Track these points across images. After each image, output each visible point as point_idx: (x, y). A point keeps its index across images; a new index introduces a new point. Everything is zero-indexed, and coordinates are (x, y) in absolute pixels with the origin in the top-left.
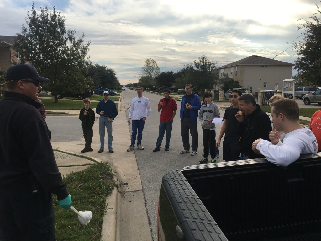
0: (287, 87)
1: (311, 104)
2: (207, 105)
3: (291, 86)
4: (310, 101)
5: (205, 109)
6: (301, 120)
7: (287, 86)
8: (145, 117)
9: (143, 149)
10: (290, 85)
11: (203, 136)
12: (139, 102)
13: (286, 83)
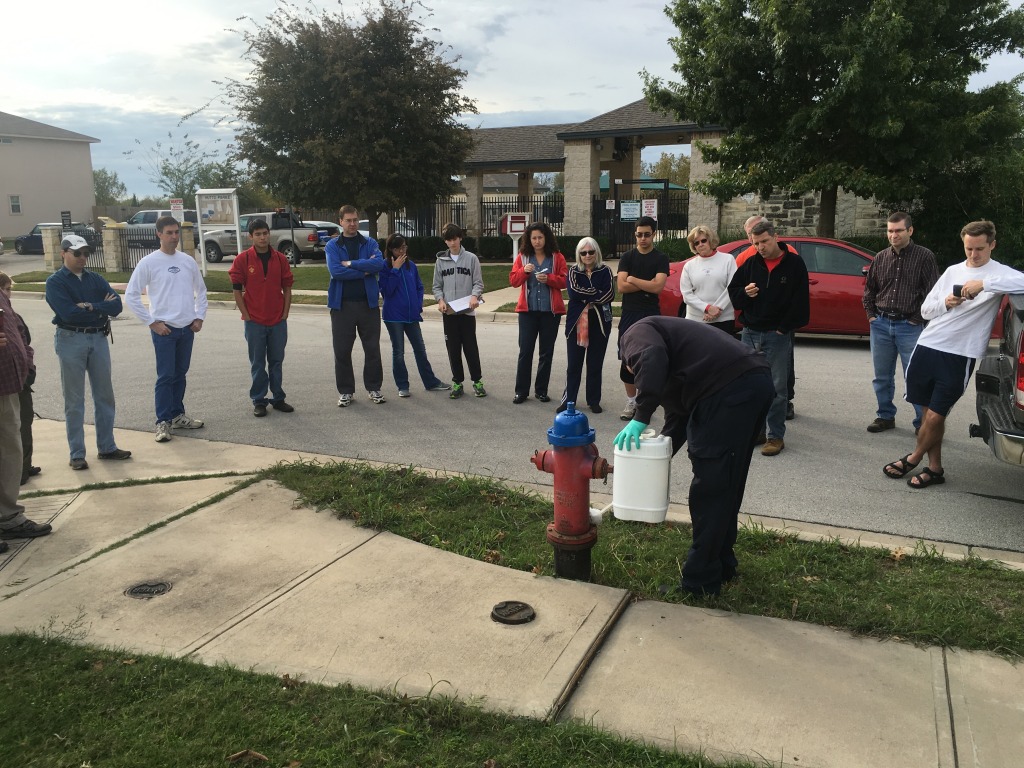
0: (211, 212)
1: (225, 258)
2: (452, 256)
3: (224, 210)
4: (223, 251)
5: (446, 267)
6: (297, 296)
7: (211, 207)
8: (196, 320)
9: (202, 426)
10: (222, 204)
11: (446, 333)
12: (174, 269)
13: (204, 199)
